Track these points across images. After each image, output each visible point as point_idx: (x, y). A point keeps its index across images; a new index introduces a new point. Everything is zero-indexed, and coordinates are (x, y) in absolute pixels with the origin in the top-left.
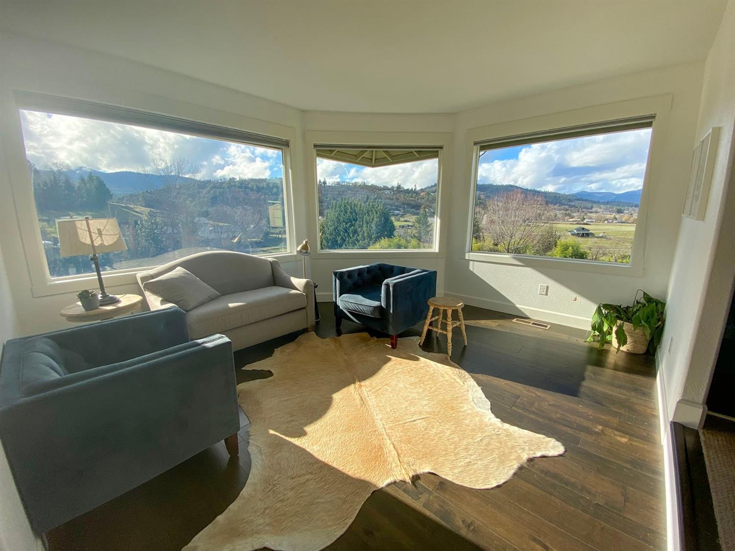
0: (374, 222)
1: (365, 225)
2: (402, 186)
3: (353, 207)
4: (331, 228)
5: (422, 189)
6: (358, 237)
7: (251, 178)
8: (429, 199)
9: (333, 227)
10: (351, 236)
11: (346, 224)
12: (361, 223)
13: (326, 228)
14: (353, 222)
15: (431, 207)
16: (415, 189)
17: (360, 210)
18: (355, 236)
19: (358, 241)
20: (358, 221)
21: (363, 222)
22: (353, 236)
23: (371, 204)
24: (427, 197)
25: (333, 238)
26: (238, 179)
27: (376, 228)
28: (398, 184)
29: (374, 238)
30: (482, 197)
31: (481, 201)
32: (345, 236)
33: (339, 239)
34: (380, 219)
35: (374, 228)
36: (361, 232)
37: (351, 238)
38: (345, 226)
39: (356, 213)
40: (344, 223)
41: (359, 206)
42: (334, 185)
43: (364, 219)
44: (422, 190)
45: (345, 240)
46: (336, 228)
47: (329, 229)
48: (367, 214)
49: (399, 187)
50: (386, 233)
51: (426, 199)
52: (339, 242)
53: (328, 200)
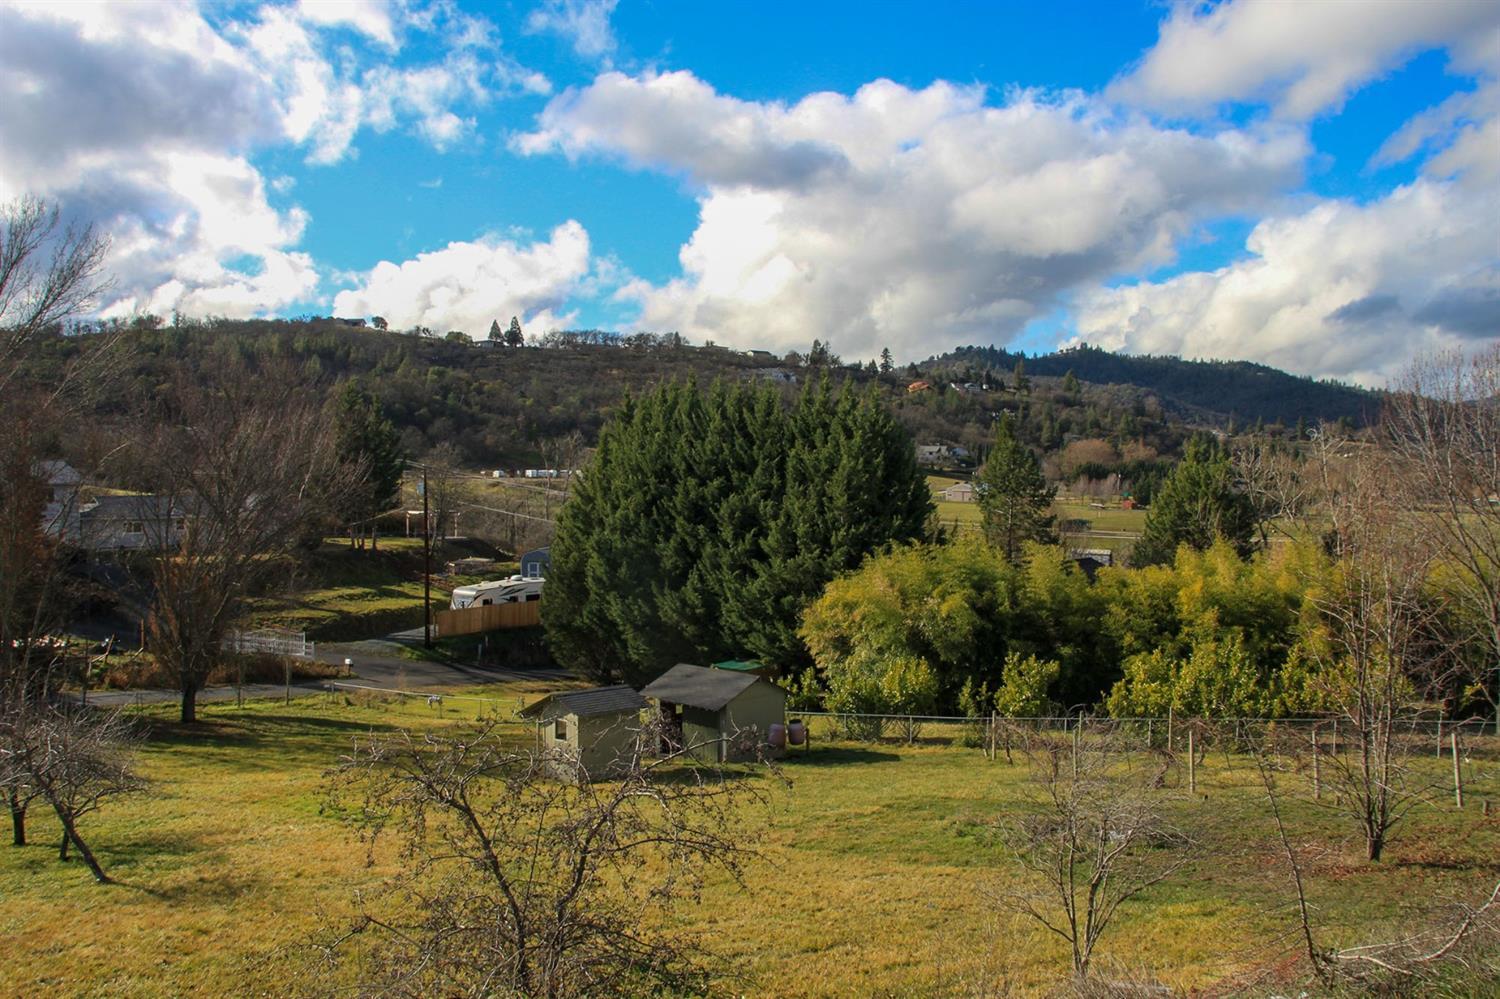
0: (839, 475)
1: (792, 488)
2: (832, 352)
3: (730, 410)
4: (629, 506)
5: (913, 367)
6: (761, 541)
7: (221, 317)
8: (947, 406)
9: (638, 496)
10: (727, 533)
11: (703, 483)
12: (775, 481)
13: (599, 501)
14: (735, 475)
15: (957, 441)
16: (885, 366)
17: (766, 424)
18: (748, 536)
19: (762, 557)
20: (758, 471)
21: (782, 477)
22: (738, 536)
23: (819, 397)
24: (937, 398)
25: (640, 546)
26: (169, 322)
27: (850, 499)
28: (817, 343)
29: (840, 545)
30: (1151, 403)
31: (1147, 419)
32: (695, 536)
33: (667, 552)
34: (867, 462)
35: (841, 501)
36: (775, 517)
37: (726, 546)
38: (692, 495)
39: (747, 436)
40: (692, 482)
41: (759, 407)
42: (549, 346)
43: (790, 463)
44: (914, 371)
45: (696, 556)
46: (654, 501)
47: (615, 508)
48: (799, 442)
49: (819, 356)
50: (897, 523)
51: (932, 404)
52: (667, 564)
53: (529, 402)
